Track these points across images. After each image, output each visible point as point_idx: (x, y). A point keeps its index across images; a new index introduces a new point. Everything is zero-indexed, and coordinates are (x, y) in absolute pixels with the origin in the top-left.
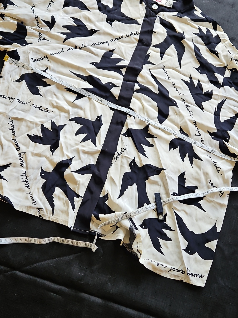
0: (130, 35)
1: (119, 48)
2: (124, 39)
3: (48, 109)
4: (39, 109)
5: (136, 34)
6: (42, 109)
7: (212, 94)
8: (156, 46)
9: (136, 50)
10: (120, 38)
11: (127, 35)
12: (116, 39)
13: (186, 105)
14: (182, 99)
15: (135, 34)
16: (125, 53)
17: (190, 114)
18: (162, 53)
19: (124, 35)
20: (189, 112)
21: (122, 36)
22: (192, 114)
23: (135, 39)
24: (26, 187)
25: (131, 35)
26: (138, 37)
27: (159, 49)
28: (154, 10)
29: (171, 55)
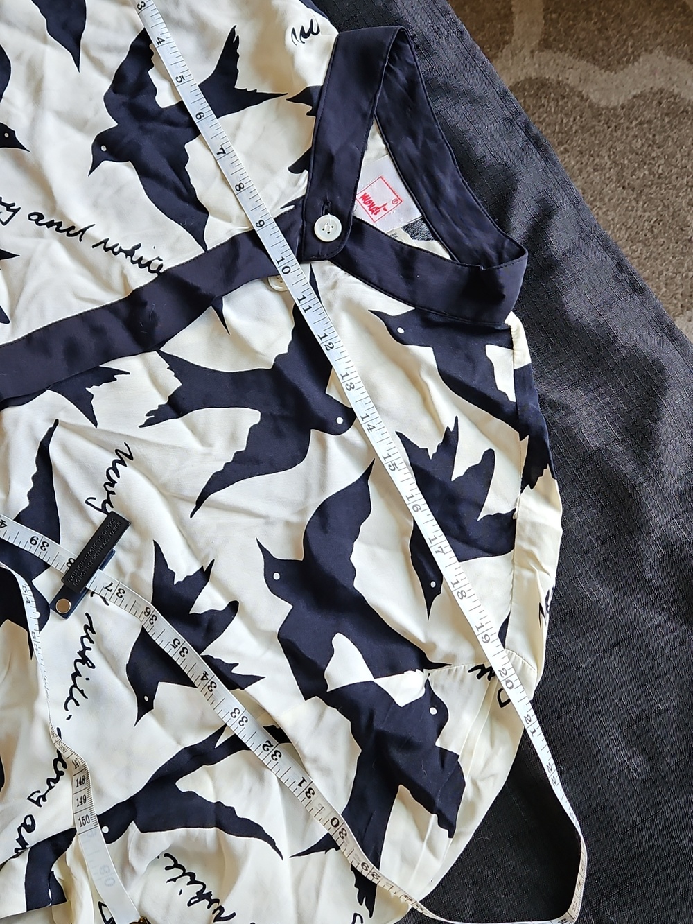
0: (121, 250)
1: (28, 263)
2: (85, 246)
5: (149, 264)
8: (176, 364)
9: (84, 317)
10: (71, 231)
11: (105, 242)
12: (49, 224)
13: (82, 653)
14: (87, 615)
15: (142, 262)
16: (34, 296)
17: (71, 697)
18: (176, 407)
19: (98, 233)
20: (75, 685)
21: (84, 231)
22: (78, 704)
23: (124, 278)
25: (122, 255)
26: (140, 278)
27: (176, 384)
28: (310, 235)
29: (202, 438)
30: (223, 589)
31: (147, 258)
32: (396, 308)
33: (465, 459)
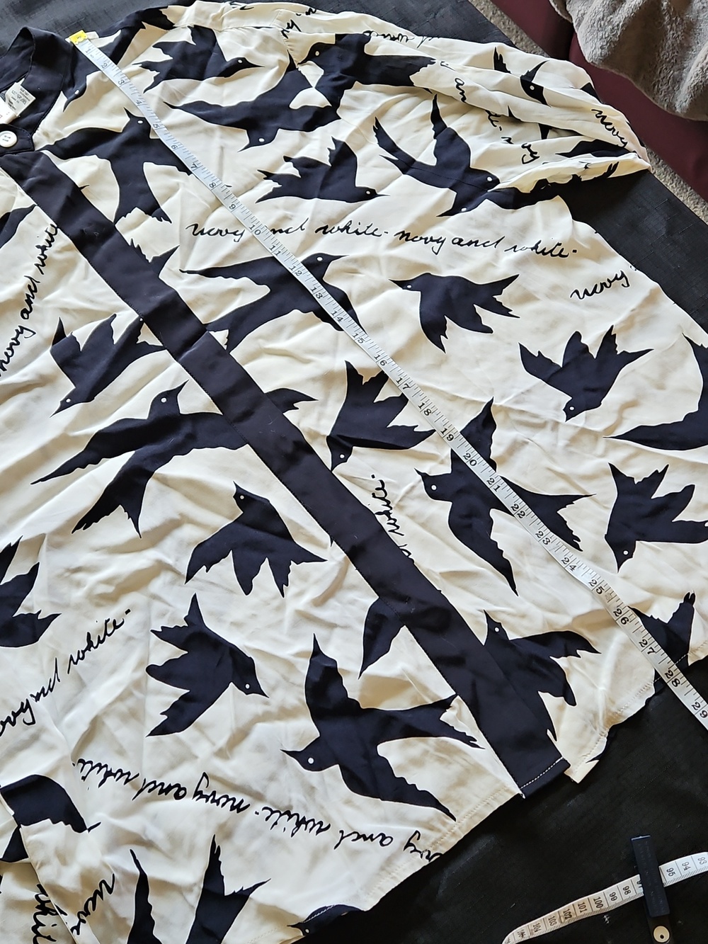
0: (43, 254)
1: (65, 310)
2: (44, 280)
3: (111, 621)
4: (92, 648)
5: (51, 235)
6: (99, 637)
7: (344, 143)
9: (100, 271)
10: (33, 288)
11: (37, 265)
12: (29, 302)
13: (342, 230)
14: (316, 232)
15: (50, 240)
16: (92, 302)
17: (373, 234)
18: (154, 209)
19: (32, 271)
20: (365, 232)
21: (31, 278)
22: (377, 229)
23: (64, 249)
24: (318, 832)
25: (45, 253)
26: (63, 239)
28: (14, 148)
29: (173, 190)
30: (277, 165)
31: (46, 236)
32: (62, 99)
33: (160, 56)
